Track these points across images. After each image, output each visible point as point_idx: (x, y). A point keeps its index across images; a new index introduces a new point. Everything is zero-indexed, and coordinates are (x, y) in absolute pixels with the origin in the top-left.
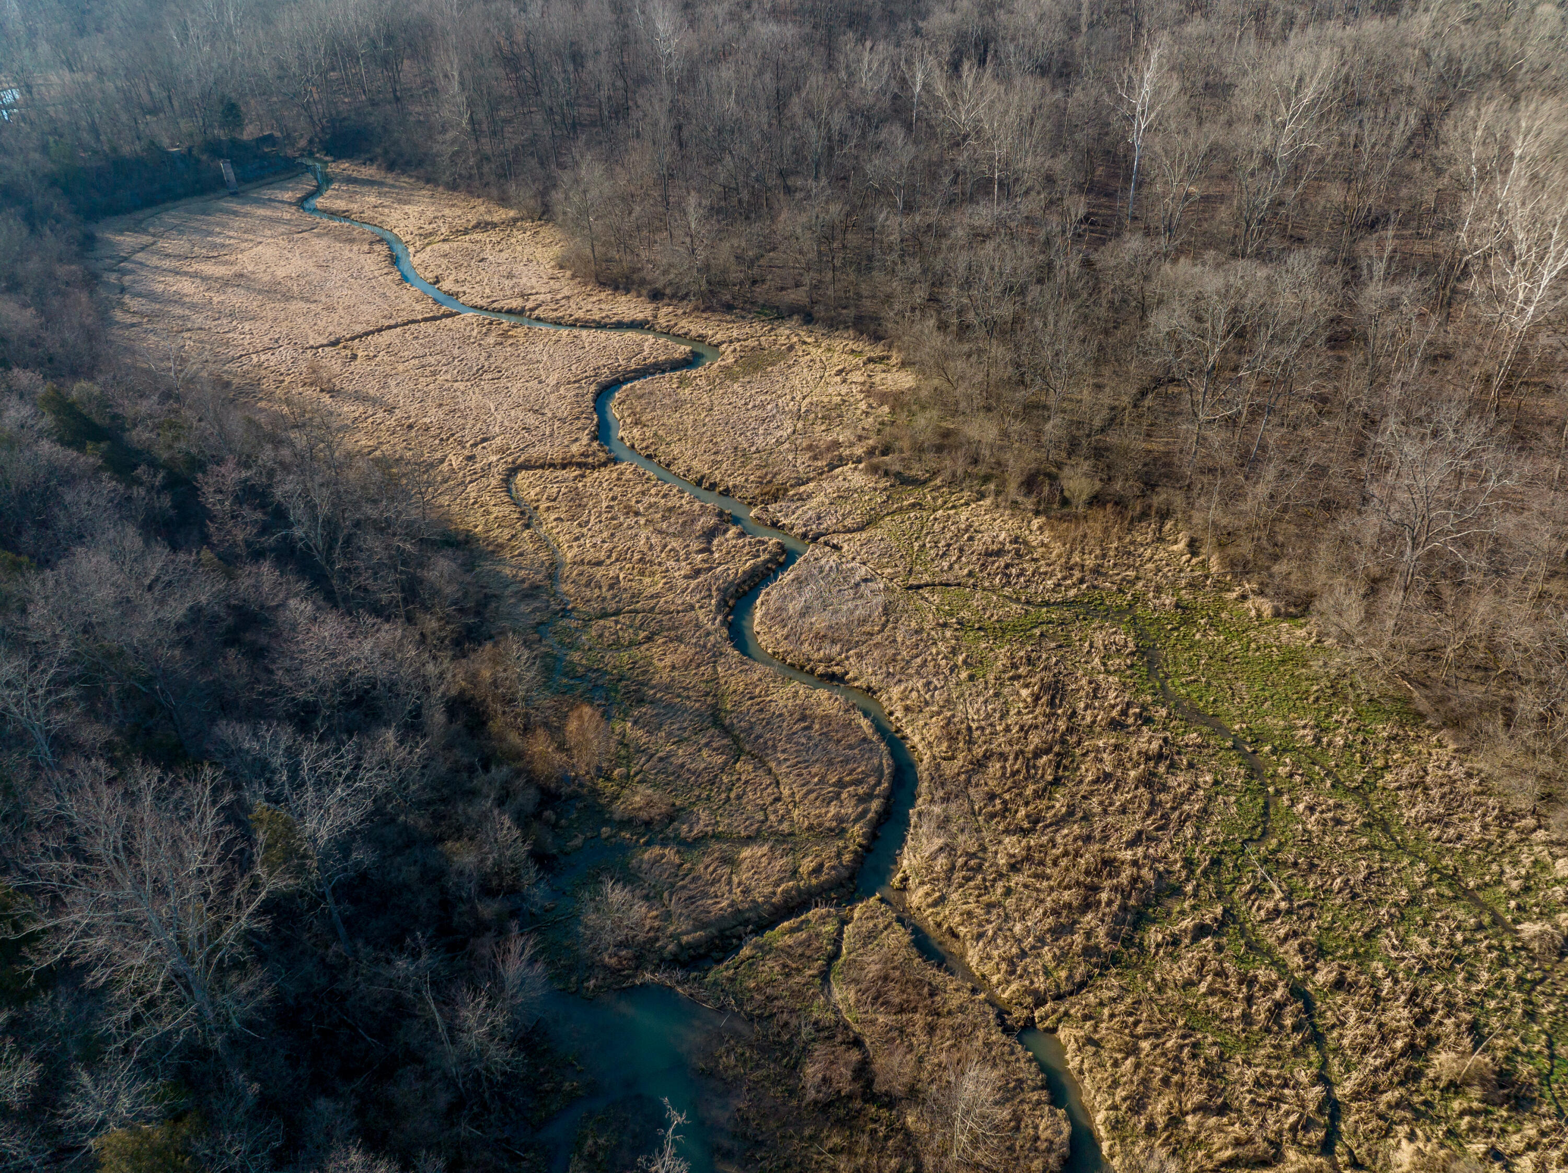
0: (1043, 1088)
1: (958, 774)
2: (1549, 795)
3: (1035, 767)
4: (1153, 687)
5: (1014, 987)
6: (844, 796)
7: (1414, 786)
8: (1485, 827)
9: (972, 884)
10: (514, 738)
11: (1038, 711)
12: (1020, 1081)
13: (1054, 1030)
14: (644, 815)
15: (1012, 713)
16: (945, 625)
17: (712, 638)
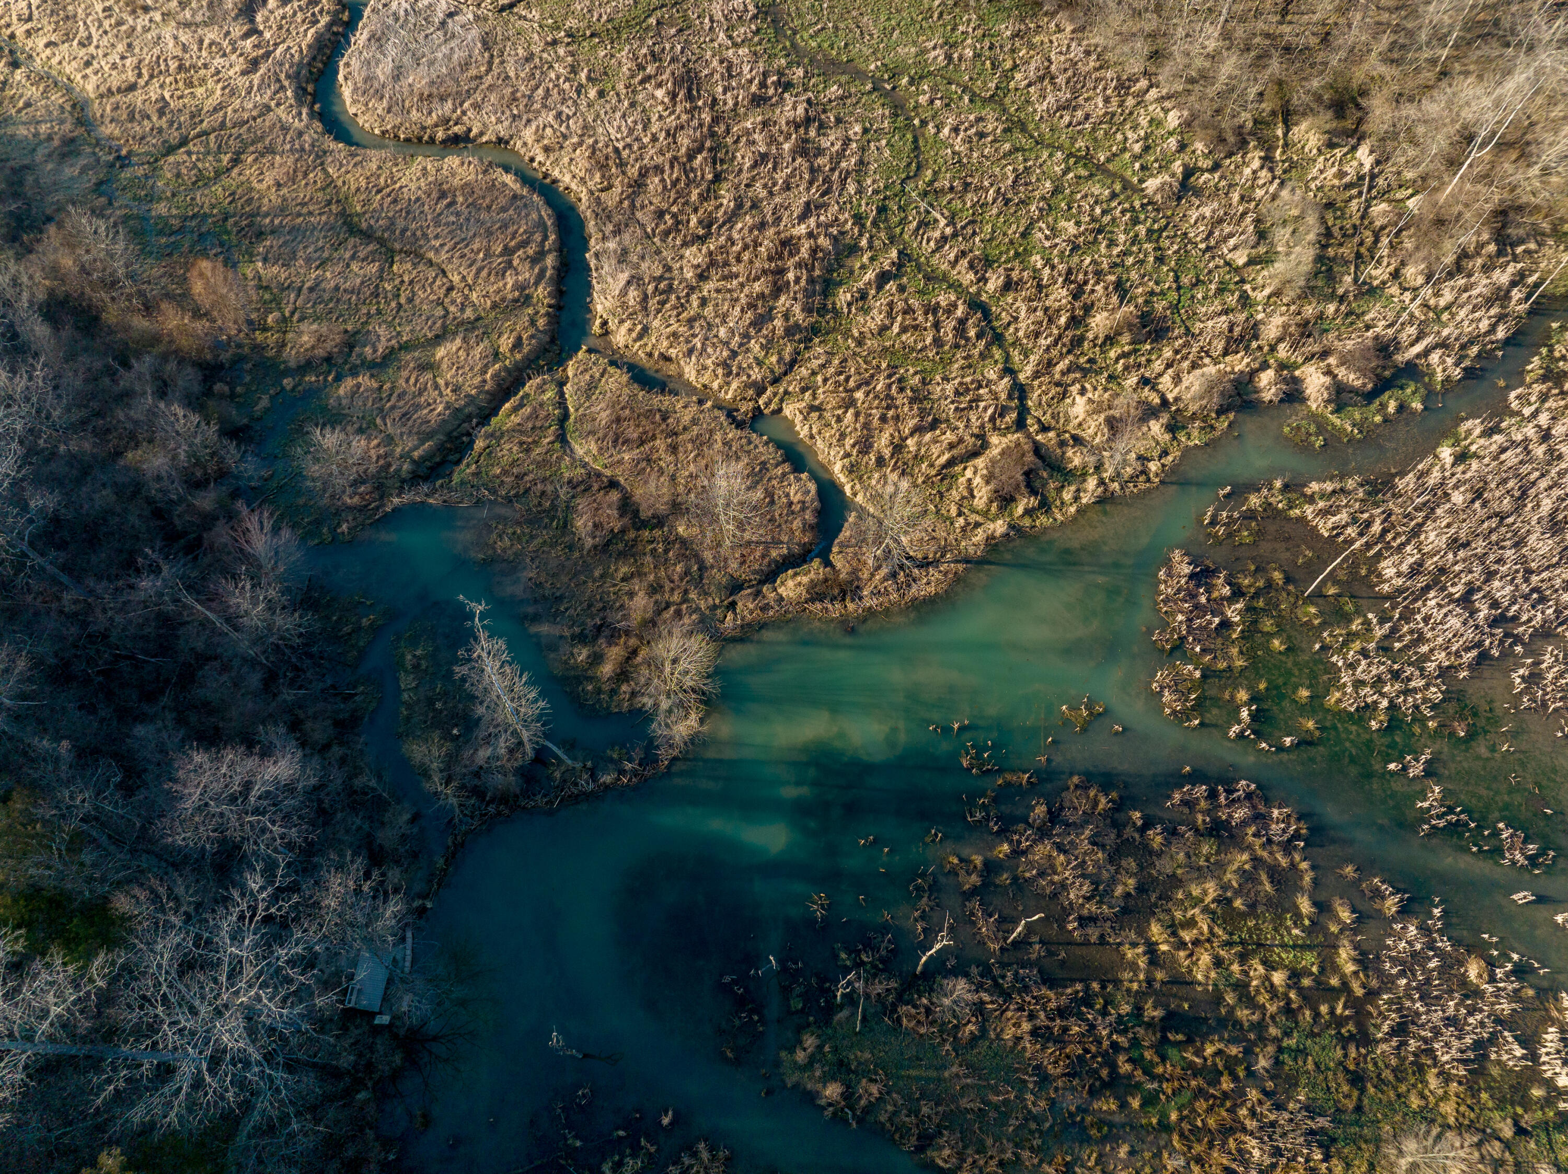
0: (784, 462)
1: (621, 202)
2: (1157, 52)
3: (693, 170)
4: (784, 48)
5: (734, 385)
6: (516, 262)
7: (1041, 79)
8: (1107, 100)
9: (668, 306)
10: (140, 323)
11: (678, 109)
12: (763, 463)
13: (780, 410)
14: (320, 352)
15: (653, 120)
16: (554, 43)
17: (306, 137)
